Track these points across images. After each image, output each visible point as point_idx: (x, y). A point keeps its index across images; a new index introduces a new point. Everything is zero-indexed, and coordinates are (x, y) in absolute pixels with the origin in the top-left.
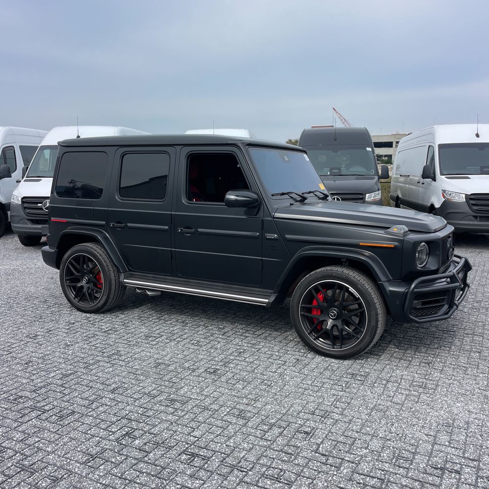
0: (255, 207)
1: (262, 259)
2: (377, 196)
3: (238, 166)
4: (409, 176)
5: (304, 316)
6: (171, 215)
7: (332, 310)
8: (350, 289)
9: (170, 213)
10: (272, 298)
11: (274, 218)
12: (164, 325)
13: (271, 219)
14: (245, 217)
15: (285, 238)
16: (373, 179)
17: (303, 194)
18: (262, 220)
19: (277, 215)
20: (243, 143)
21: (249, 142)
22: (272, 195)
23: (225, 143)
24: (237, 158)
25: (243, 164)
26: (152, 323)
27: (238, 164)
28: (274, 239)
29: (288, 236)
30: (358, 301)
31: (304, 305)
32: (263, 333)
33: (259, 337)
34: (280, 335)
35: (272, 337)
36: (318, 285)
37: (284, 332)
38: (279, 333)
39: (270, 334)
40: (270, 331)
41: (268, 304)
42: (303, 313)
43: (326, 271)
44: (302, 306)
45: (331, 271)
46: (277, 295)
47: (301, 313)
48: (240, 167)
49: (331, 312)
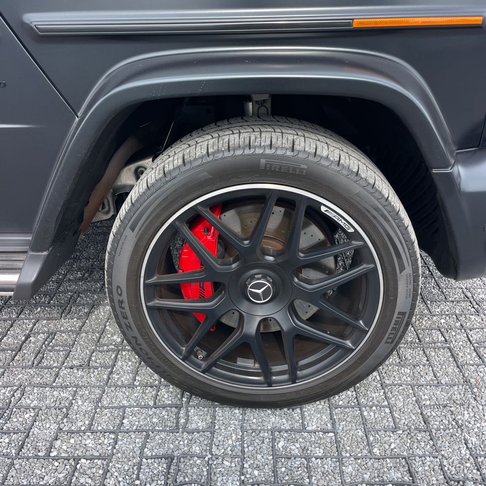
7: (252, 278)
8: (323, 209)
10: (31, 273)
29: (39, 19)
30: (353, 242)
31: (155, 277)
32: (28, 337)
33: (17, 358)
34: (81, 328)
35: (58, 348)
36: (199, 207)
37: (88, 314)
38: (75, 319)
39: (52, 335)
40: (48, 319)
41: (19, 289)
42: (157, 302)
43: (227, 154)
44: (148, 281)
45: (247, 152)
46: (45, 253)
47: (148, 304)
49: (253, 287)
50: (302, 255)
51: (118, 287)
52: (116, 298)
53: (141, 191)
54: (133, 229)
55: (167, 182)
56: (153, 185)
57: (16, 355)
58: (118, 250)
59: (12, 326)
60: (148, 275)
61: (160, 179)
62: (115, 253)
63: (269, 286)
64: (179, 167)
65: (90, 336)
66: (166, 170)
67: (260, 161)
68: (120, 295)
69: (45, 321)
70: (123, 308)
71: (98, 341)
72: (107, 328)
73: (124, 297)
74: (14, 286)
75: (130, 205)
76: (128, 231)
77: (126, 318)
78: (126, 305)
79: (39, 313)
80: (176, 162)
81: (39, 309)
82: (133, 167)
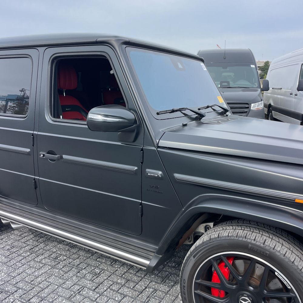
0: (133, 131)
1: (141, 203)
2: (261, 105)
3: (112, 72)
4: (281, 89)
5: (199, 295)
6: (33, 135)
7: (243, 295)
8: (276, 274)
9: (32, 132)
11: (159, 147)
12: (32, 263)
13: (154, 148)
14: (119, 144)
15: (174, 178)
16: (256, 91)
17: (199, 109)
18: (142, 150)
19: (163, 143)
20: (118, 39)
21: (127, 40)
22: (158, 114)
23: (95, 40)
24: (110, 62)
25: (117, 70)
26: (21, 258)
27: (112, 69)
28: (158, 178)
29: (178, 176)
30: (291, 294)
31: (200, 280)
32: (146, 288)
33: (139, 296)
34: (168, 291)
35: (156, 298)
36: (222, 256)
37: (173, 286)
38: (167, 287)
39: (155, 290)
40: (156, 282)
41: (148, 267)
42: (198, 292)
43: (236, 238)
44: (196, 281)
45: (244, 239)
46: (161, 256)
47: (195, 291)
48: (113, 74)
49: (242, 299)
50: (266, 292)
51: (184, 280)
52: (183, 284)
53: (200, 243)
54: (194, 257)
55: (210, 242)
56: (205, 242)
57: (139, 295)
58: (187, 264)
59: (141, 280)
60: (197, 279)
61: (208, 240)
62: (186, 265)
63: (249, 302)
64: (216, 238)
65: (171, 297)
66: (211, 237)
67: (249, 245)
68: (185, 283)
69: (154, 283)
70: (185, 290)
71: (174, 301)
72: (179, 296)
73: (186, 285)
74: (147, 266)
75: (195, 247)
76: (192, 258)
77: (185, 294)
78: (186, 288)
79: (153, 278)
80: (216, 235)
81: (153, 276)
82: (204, 225)
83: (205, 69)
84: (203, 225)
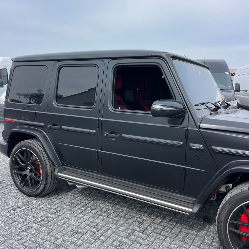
1: (185, 168)
2: (235, 103)
3: (163, 77)
4: (247, 91)
5: (232, 232)
6: (98, 120)
9: (98, 118)
10: (196, 209)
11: (200, 128)
13: (196, 129)
14: (168, 126)
15: (213, 149)
16: (231, 92)
17: (215, 103)
18: (187, 130)
19: (203, 125)
20: (168, 55)
21: (173, 55)
22: (196, 105)
23: (151, 55)
24: (162, 70)
25: (167, 74)
27: (162, 75)
28: (200, 150)
29: (215, 148)
31: (233, 221)
32: (180, 232)
33: (177, 237)
34: (196, 235)
35: (190, 238)
38: (194, 232)
39: (187, 234)
40: (186, 229)
44: (230, 222)
46: (201, 205)
47: (229, 229)
48: (164, 78)
51: (221, 221)
53: (234, 194)
55: (242, 194)
56: (238, 193)
58: (223, 210)
60: (231, 220)
61: (240, 192)
64: (247, 190)
65: (200, 238)
68: (221, 223)
69: (184, 229)
70: (221, 228)
73: (222, 224)
74: (190, 212)
76: (228, 205)
78: (222, 227)
83: (211, 75)
84: (224, 186)
